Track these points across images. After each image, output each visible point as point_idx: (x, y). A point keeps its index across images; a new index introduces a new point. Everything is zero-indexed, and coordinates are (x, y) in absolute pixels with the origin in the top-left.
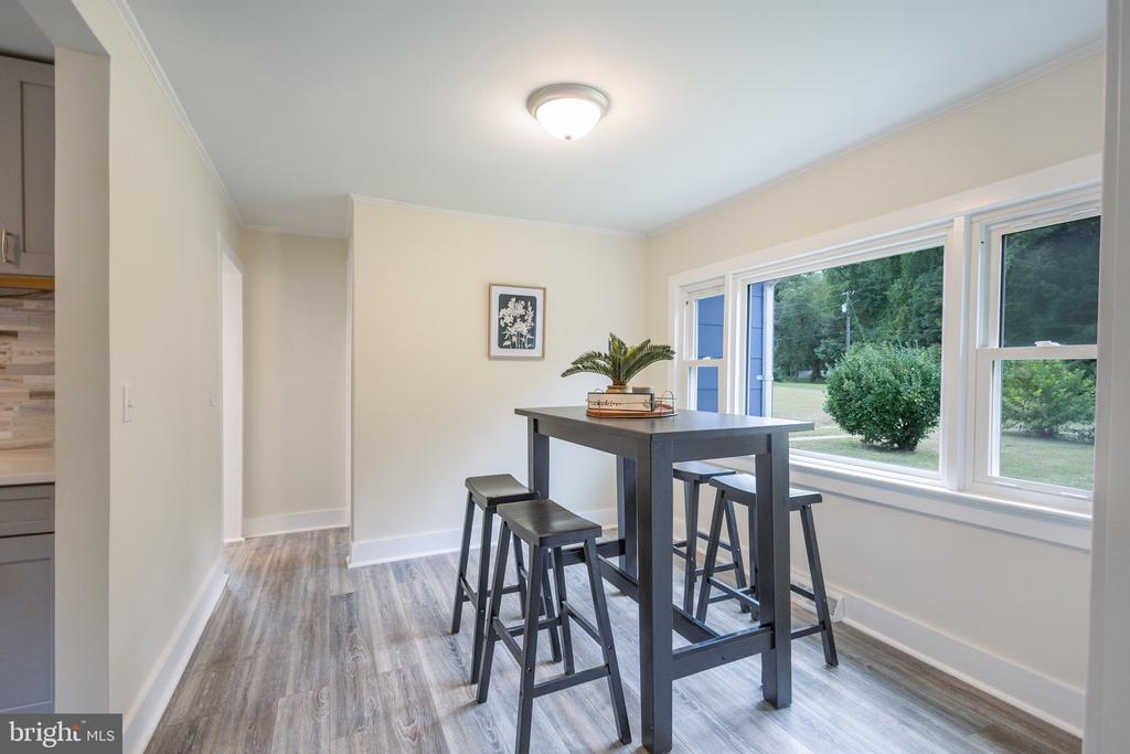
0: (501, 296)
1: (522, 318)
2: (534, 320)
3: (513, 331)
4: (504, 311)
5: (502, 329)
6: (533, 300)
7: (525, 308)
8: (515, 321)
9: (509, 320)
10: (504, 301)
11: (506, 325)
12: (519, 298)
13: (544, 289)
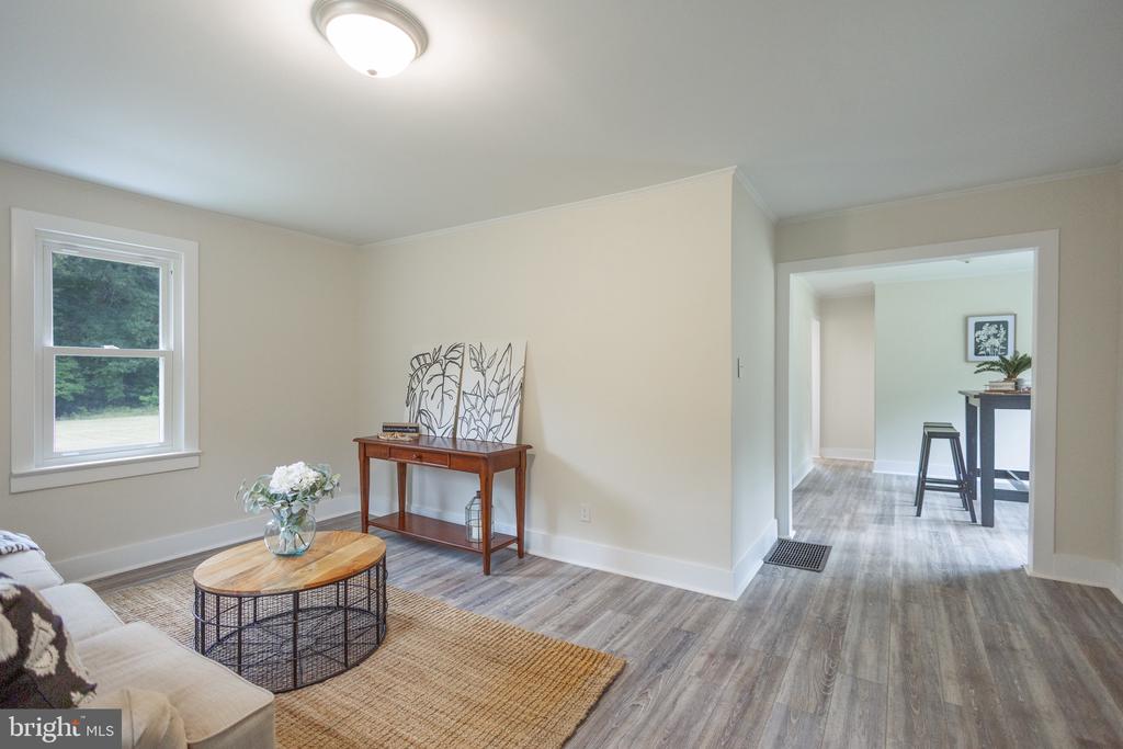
0: (976, 324)
1: (995, 336)
2: (1006, 336)
3: (987, 344)
4: (979, 333)
5: (977, 344)
6: (1005, 324)
7: (998, 329)
8: (989, 337)
9: (983, 338)
10: (979, 326)
11: (981, 341)
12: (991, 323)
13: (1015, 315)
